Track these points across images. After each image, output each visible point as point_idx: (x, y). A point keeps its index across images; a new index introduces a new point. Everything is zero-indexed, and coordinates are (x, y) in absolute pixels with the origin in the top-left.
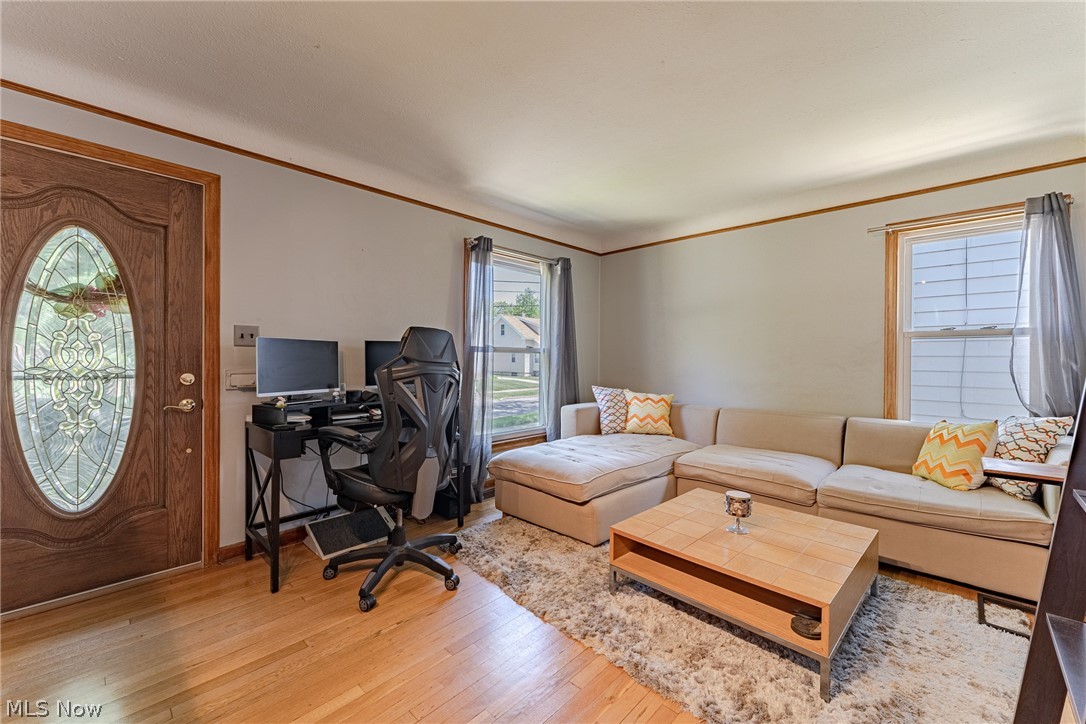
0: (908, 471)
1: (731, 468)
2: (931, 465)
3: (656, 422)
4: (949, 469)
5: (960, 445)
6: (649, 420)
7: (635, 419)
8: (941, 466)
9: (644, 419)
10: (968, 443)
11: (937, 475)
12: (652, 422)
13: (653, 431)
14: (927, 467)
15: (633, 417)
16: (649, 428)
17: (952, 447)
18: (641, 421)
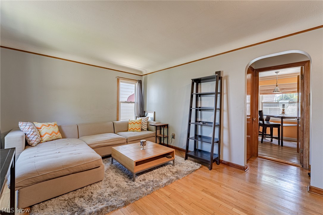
0: (127, 131)
1: (107, 140)
2: (134, 128)
3: (57, 134)
4: (138, 128)
5: (138, 124)
6: (54, 134)
7: (47, 135)
8: (136, 128)
9: (52, 134)
10: (139, 123)
11: (136, 130)
12: (55, 134)
13: (56, 138)
14: (133, 129)
15: (45, 134)
16: (54, 137)
17: (136, 124)
18: (51, 135)
